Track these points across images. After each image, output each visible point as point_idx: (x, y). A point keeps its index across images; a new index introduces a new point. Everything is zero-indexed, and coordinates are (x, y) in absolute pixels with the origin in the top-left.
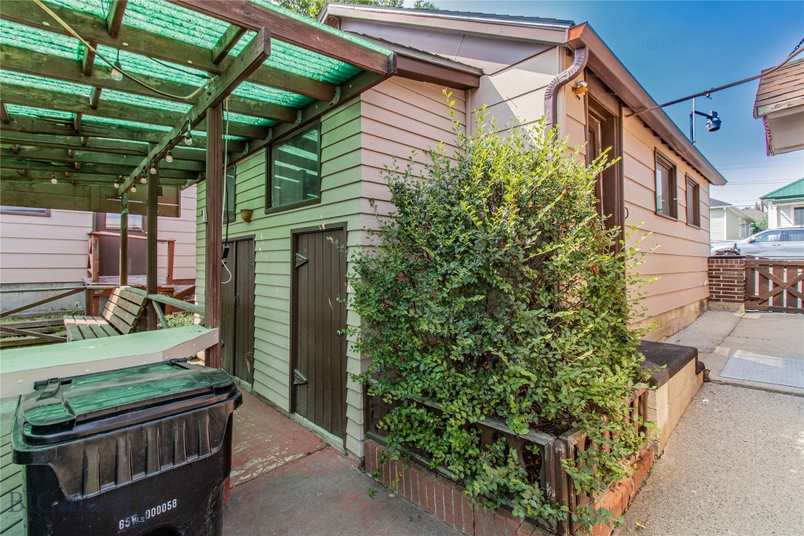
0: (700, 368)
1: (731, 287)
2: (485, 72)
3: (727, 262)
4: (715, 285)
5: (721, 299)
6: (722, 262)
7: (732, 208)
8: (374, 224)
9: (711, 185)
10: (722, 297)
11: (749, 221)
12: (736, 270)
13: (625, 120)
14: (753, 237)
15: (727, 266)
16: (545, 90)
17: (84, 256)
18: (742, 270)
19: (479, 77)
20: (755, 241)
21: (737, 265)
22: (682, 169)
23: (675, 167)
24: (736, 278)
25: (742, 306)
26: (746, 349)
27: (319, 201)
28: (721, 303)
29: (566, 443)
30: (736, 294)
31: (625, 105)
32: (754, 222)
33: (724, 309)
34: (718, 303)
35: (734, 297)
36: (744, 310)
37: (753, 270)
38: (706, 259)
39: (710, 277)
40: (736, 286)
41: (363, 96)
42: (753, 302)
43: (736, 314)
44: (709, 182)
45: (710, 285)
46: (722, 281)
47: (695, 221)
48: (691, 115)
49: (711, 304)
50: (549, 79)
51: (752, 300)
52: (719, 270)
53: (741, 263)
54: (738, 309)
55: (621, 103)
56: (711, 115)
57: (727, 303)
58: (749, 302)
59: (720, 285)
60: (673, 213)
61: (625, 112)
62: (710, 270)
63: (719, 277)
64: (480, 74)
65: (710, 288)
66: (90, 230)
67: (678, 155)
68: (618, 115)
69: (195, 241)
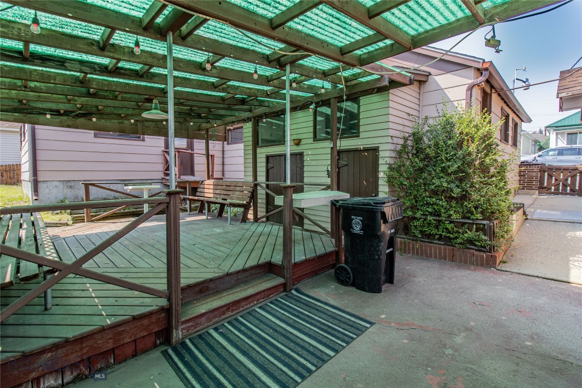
0: (524, 213)
1: (531, 181)
2: (432, 73)
3: (530, 167)
4: (522, 180)
5: (526, 188)
6: (527, 167)
7: (527, 133)
8: (392, 147)
9: (523, 123)
10: (526, 187)
11: (536, 142)
12: (535, 172)
13: (493, 95)
14: (540, 153)
15: (530, 170)
16: (467, 85)
17: (160, 164)
18: (538, 172)
19: (428, 76)
20: (541, 155)
21: (535, 169)
22: (512, 115)
23: (509, 115)
24: (534, 176)
25: (537, 192)
26: (542, 209)
27: (359, 136)
28: (525, 190)
29: (493, 223)
30: (534, 185)
31: (494, 88)
32: (540, 143)
33: (527, 194)
34: (524, 190)
35: (533, 187)
36: (538, 194)
37: (544, 172)
38: (518, 166)
39: (519, 176)
40: (534, 181)
41: (391, 91)
42: (543, 190)
43: (533, 196)
44: (522, 121)
45: (519, 180)
46: (526, 178)
47: (515, 144)
48: (514, 81)
49: (520, 191)
50: (470, 81)
51: (543, 188)
52: (525, 172)
53: (538, 167)
54: (534, 194)
55: (492, 87)
56: (525, 80)
57: (529, 191)
58: (541, 190)
59: (525, 180)
60: (506, 140)
61: (493, 91)
62: (520, 172)
63: (525, 176)
64: (428, 74)
65: (519, 182)
66: (163, 149)
67: (510, 108)
68: (490, 93)
69: (243, 155)
